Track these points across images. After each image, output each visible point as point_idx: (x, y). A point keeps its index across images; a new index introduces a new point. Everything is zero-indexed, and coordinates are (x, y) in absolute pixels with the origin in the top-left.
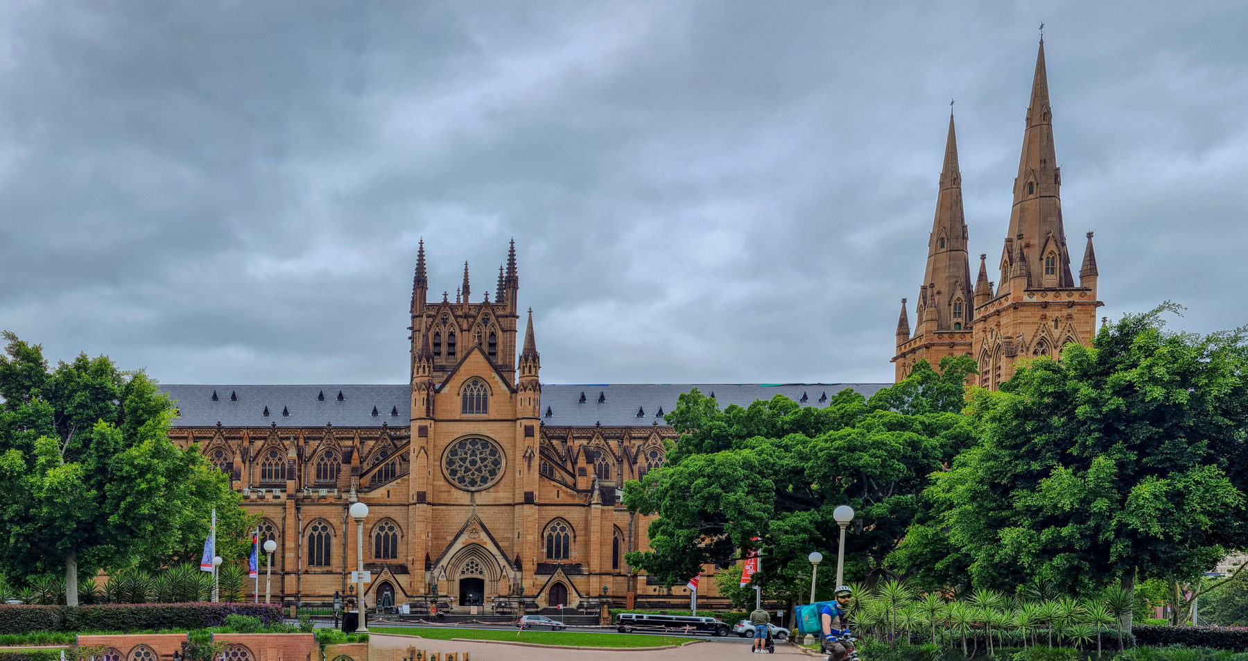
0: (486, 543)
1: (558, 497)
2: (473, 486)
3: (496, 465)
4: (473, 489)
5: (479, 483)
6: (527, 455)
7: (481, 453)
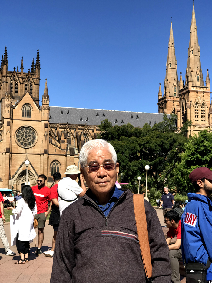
0: (30, 169)
1: (55, 151)
2: (26, 146)
3: (34, 138)
4: (26, 147)
5: (28, 145)
6: (45, 135)
7: (29, 133)
